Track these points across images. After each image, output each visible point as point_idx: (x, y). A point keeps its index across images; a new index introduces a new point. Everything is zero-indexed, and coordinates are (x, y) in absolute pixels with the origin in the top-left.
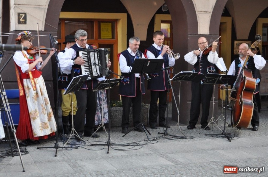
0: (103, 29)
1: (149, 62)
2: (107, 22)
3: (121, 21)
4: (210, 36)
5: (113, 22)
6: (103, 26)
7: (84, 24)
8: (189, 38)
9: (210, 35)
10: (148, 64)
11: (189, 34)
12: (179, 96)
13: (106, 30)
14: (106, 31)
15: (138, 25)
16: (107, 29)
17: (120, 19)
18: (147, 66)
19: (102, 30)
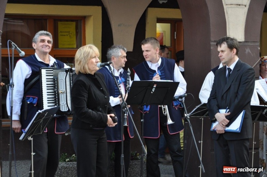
0: (61, 32)
1: (155, 86)
2: (67, 21)
3: (92, 18)
4: (247, 44)
5: (77, 21)
6: (61, 26)
7: (23, 24)
8: (212, 48)
9: (246, 42)
10: (153, 90)
11: (212, 41)
12: (202, 142)
13: (67, 33)
14: (67, 35)
15: (119, 25)
16: (69, 32)
17: (90, 16)
18: (152, 92)
19: (59, 34)
